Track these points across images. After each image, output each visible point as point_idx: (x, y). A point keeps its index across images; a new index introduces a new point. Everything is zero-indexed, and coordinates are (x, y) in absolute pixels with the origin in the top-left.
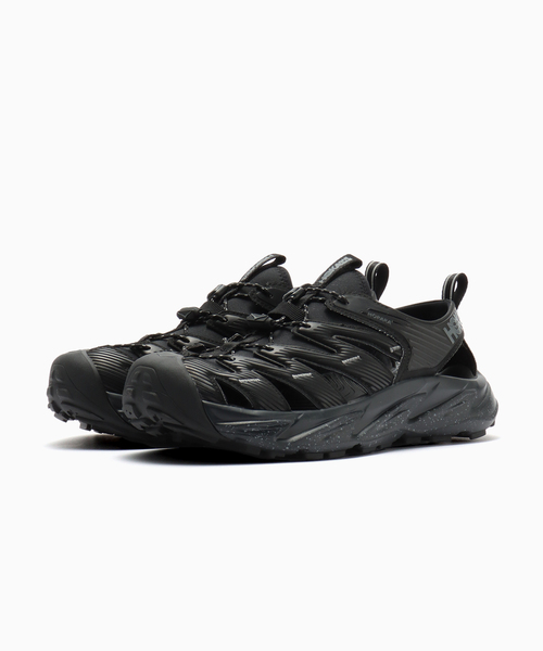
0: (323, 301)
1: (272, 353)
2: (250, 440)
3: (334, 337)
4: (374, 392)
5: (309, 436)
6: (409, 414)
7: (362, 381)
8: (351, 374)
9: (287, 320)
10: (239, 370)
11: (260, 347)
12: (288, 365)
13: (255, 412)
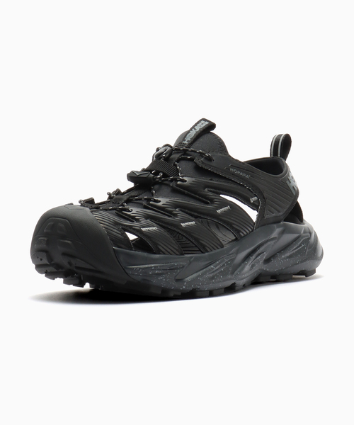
0: (192, 160)
1: (160, 204)
2: (154, 281)
3: (206, 190)
4: (241, 237)
5: (199, 276)
6: (265, 256)
7: (233, 228)
8: (225, 222)
9: (165, 175)
10: (137, 220)
11: (148, 200)
12: (175, 215)
13: (158, 256)
